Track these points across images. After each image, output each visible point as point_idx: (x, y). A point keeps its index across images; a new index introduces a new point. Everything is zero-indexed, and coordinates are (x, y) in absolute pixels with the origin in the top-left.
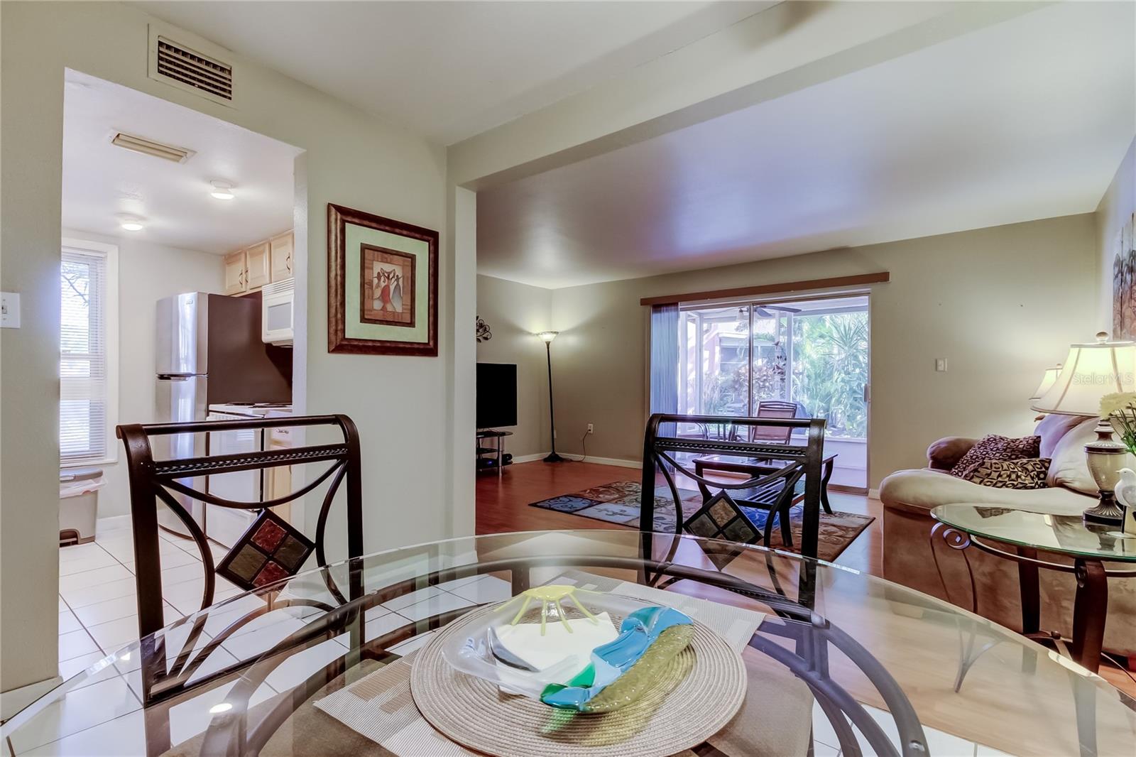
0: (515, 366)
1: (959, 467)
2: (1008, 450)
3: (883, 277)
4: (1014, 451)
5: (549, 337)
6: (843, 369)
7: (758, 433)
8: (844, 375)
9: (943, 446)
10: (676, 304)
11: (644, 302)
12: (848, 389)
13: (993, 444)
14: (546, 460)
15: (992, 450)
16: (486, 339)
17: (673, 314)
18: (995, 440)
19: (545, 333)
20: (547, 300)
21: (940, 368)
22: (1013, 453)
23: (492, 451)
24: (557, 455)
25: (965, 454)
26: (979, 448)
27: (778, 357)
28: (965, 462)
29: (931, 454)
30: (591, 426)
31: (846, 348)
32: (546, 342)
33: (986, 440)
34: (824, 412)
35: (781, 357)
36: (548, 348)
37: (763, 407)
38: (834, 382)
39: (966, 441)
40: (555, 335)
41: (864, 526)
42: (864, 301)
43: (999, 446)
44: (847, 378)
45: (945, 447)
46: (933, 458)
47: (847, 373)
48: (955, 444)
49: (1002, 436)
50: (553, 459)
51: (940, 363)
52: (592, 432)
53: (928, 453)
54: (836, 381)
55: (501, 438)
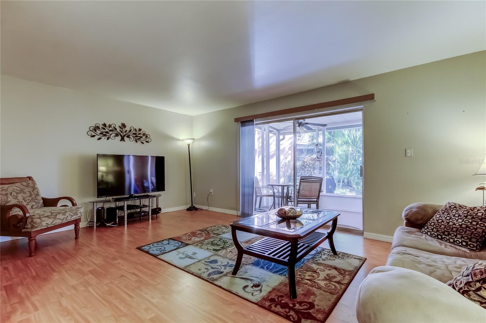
0: (164, 157)
1: (428, 228)
2: (469, 217)
3: (370, 97)
4: (474, 218)
5: (190, 142)
6: (353, 158)
7: (300, 195)
8: (353, 161)
9: (414, 210)
10: (252, 121)
11: (236, 120)
12: (355, 169)
13: (454, 211)
14: (188, 210)
15: (454, 216)
16: (147, 142)
17: (251, 127)
18: (456, 207)
19: (188, 139)
20: (190, 121)
21: (408, 155)
22: (473, 219)
23: (146, 206)
24: (194, 207)
25: (432, 217)
26: (443, 213)
27: (317, 152)
28: (432, 224)
29: (406, 216)
30: (212, 190)
31: (355, 147)
32: (188, 144)
33: (448, 207)
34: (347, 180)
35: (319, 152)
36: (189, 148)
37: (303, 180)
38: (348, 165)
39: (431, 207)
40: (193, 140)
41: (359, 266)
42: (360, 114)
43: (460, 213)
44: (355, 163)
45: (416, 211)
46: (407, 219)
47: (355, 160)
48: (422, 209)
49: (461, 204)
50: (192, 209)
51: (408, 151)
52: (212, 194)
53: (403, 215)
54: (350, 165)
55: (150, 199)
